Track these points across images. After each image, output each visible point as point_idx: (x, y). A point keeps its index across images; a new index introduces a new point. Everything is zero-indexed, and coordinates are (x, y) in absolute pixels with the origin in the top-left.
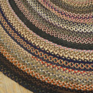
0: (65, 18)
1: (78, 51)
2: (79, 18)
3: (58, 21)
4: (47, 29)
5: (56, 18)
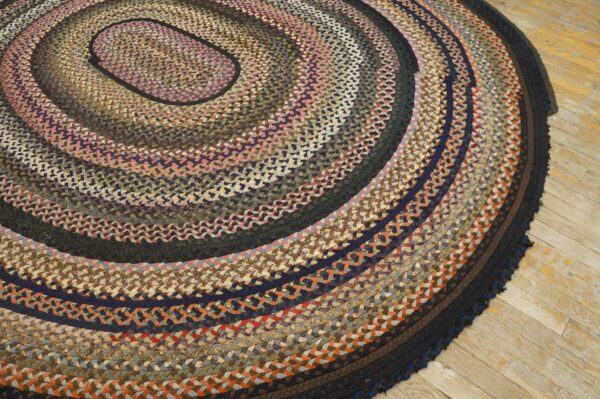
0: (182, 173)
1: (258, 253)
2: (226, 153)
3: (158, 191)
4: (132, 228)
5: (149, 185)
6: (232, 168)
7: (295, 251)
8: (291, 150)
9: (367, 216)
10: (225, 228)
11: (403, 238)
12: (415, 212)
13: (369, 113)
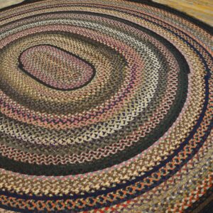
0: (64, 127)
1: (104, 172)
2: (88, 117)
3: (52, 137)
4: (38, 156)
6: (91, 125)
7: (124, 172)
8: (122, 116)
9: (163, 153)
10: (86, 158)
11: (182, 166)
12: (189, 151)
13: (164, 96)
